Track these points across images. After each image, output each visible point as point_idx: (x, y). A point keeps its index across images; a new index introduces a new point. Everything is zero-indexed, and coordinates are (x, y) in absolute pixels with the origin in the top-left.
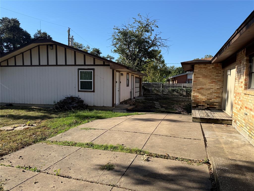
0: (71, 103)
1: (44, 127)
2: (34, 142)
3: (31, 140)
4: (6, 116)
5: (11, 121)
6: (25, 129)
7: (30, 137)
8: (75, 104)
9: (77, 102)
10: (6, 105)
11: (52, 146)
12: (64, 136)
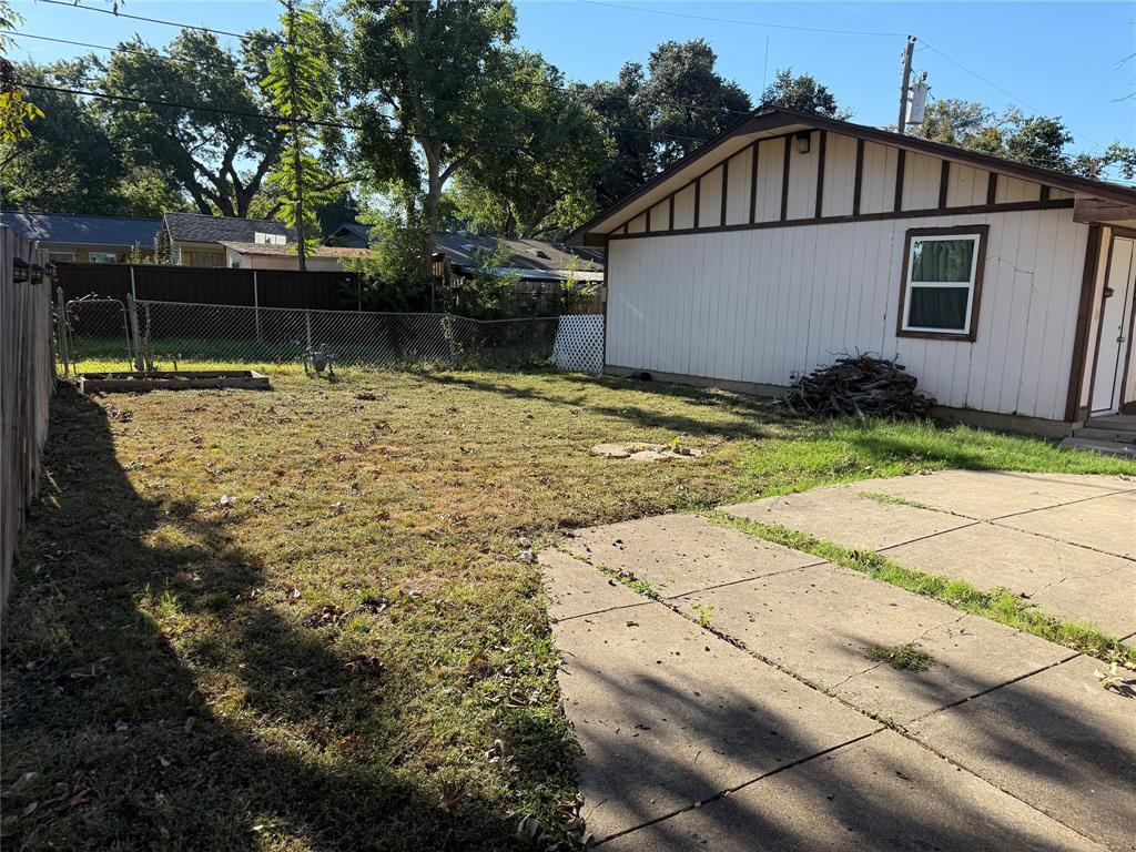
0: (858, 385)
1: (725, 463)
2: (673, 507)
3: (665, 499)
4: (622, 410)
5: (631, 430)
6: (660, 460)
7: (666, 487)
8: (874, 392)
9: (883, 382)
10: (633, 377)
11: (724, 530)
12: (781, 509)
